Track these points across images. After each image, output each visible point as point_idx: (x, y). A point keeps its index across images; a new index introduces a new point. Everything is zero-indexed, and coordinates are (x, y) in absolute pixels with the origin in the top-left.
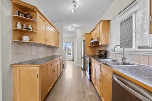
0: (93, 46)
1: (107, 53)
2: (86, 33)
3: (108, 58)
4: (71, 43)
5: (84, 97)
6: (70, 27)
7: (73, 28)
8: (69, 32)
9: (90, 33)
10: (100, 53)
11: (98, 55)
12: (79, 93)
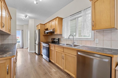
0: (48, 34)
1: (60, 40)
2: (41, 24)
3: (61, 43)
4: (21, 31)
5: (51, 75)
6: (24, 15)
7: (28, 17)
8: (21, 20)
9: (44, 24)
10: (53, 40)
11: (51, 41)
12: (46, 73)
